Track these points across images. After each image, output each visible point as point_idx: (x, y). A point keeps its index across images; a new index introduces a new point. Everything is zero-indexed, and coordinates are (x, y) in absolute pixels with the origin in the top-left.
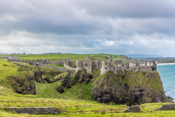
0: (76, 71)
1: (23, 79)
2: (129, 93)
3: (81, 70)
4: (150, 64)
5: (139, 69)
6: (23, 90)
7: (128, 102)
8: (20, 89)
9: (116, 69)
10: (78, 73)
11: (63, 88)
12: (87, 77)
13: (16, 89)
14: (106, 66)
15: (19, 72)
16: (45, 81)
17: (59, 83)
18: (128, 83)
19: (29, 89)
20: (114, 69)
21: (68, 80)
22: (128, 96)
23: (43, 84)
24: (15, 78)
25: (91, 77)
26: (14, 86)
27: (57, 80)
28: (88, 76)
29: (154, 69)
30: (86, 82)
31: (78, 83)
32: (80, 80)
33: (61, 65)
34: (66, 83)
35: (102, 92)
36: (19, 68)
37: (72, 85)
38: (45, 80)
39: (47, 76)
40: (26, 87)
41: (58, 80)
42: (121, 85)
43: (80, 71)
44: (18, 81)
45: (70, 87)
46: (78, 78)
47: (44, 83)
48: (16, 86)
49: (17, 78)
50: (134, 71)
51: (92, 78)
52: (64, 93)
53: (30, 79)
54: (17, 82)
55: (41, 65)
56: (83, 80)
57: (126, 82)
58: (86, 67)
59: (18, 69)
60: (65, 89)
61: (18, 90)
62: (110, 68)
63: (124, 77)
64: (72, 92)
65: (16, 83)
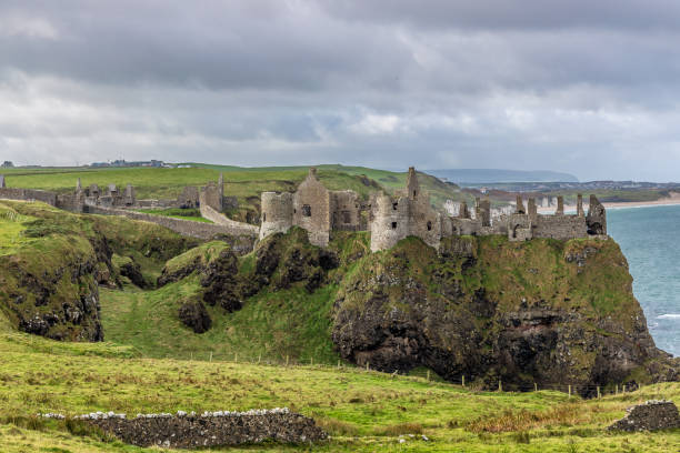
0: (261, 237)
1: (50, 270)
2: (495, 329)
3: (284, 231)
4: (579, 208)
5: (534, 227)
6: (52, 321)
7: (492, 369)
8: (37, 317)
9: (437, 226)
10: (272, 245)
11: (208, 308)
12: (312, 263)
13: (20, 316)
14: (395, 217)
15: (35, 239)
16: (127, 279)
17: (189, 289)
18: (489, 289)
19: (76, 315)
20: (429, 229)
21: (229, 276)
22: (489, 343)
23: (117, 294)
24: (15, 265)
25: (327, 262)
26: (11, 302)
27: (178, 273)
28: (315, 257)
29: (595, 226)
30: (305, 283)
31: (272, 287)
32: (281, 273)
33: (190, 211)
34: (219, 290)
35: (379, 328)
36: (32, 224)
37: (245, 296)
38: (123, 273)
39: (132, 257)
40: (66, 306)
41: (184, 273)
42: (461, 295)
43: (279, 235)
44: (29, 280)
45: (238, 307)
46: (274, 268)
47: (120, 286)
48: (20, 301)
49: (25, 268)
50: (514, 236)
51: (335, 266)
52: (212, 330)
53: (81, 271)
54: (24, 283)
55: (104, 212)
56: (294, 276)
57: (480, 285)
58: (306, 219)
59: (25, 228)
60: (214, 313)
61: (27, 318)
62: (409, 224)
63: (470, 261)
64: (245, 327)
65: (22, 290)
